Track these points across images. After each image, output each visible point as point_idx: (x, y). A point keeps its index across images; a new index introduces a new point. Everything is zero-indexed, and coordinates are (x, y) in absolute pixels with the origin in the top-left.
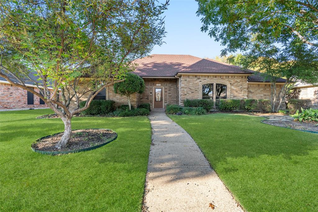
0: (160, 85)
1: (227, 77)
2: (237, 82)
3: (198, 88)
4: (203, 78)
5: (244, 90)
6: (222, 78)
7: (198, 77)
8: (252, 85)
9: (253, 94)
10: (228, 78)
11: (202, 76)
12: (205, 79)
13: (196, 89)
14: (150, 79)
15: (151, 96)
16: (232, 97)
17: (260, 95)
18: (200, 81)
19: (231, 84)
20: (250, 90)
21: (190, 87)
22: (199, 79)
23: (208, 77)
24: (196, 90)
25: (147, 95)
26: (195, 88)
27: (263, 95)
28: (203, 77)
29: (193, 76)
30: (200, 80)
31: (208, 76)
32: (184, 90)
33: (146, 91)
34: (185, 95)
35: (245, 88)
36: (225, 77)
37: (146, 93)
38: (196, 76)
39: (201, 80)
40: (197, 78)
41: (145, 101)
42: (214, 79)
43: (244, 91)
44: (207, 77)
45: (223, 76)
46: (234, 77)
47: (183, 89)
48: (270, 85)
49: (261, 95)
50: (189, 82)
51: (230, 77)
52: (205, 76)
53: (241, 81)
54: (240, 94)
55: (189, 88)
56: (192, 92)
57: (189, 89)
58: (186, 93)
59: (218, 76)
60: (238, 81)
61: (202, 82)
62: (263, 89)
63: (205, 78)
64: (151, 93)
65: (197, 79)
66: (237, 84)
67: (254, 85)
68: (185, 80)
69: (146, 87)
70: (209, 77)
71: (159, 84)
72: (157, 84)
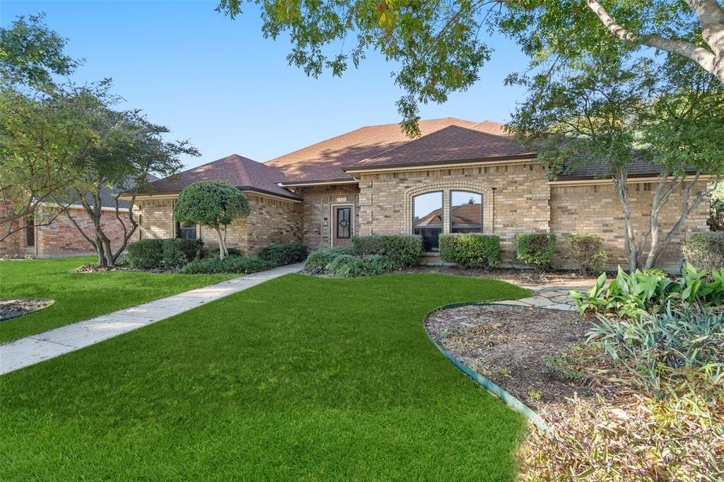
0: (345, 199)
1: (483, 171)
2: (516, 182)
3: (401, 206)
4: (414, 179)
5: (540, 205)
6: (466, 173)
7: (402, 177)
8: (572, 190)
9: (574, 216)
10: (486, 172)
11: (411, 173)
12: (420, 182)
13: (396, 209)
14: (324, 186)
15: (325, 226)
16: (499, 226)
17: (600, 219)
18: (407, 187)
19: (494, 189)
20: (563, 205)
21: (380, 204)
22: (403, 180)
23: (428, 175)
24: (398, 211)
25: (317, 224)
26: (394, 206)
27: (612, 219)
28: (415, 175)
29: (387, 174)
30: (406, 185)
31: (428, 172)
32: (365, 212)
33: (315, 215)
34: (368, 223)
35: (540, 200)
36: (478, 171)
37: (315, 220)
38: (395, 175)
39: (409, 185)
40: (398, 180)
41: (313, 237)
42: (446, 180)
43: (538, 207)
44: (426, 174)
45: (471, 169)
46: (504, 169)
47: (365, 210)
48: (638, 184)
49: (607, 219)
50: (379, 190)
51: (492, 171)
52: (420, 173)
53: (527, 178)
54: (526, 216)
55: (379, 206)
56: (386, 217)
57: (379, 209)
58: (371, 220)
59: (457, 170)
60: (518, 179)
61: (409, 189)
62: (610, 200)
63: (418, 179)
64: (326, 219)
65: (398, 183)
66: (514, 188)
67: (576, 190)
68: (368, 187)
69: (316, 205)
70: (430, 174)
71: (342, 196)
72: (338, 197)
